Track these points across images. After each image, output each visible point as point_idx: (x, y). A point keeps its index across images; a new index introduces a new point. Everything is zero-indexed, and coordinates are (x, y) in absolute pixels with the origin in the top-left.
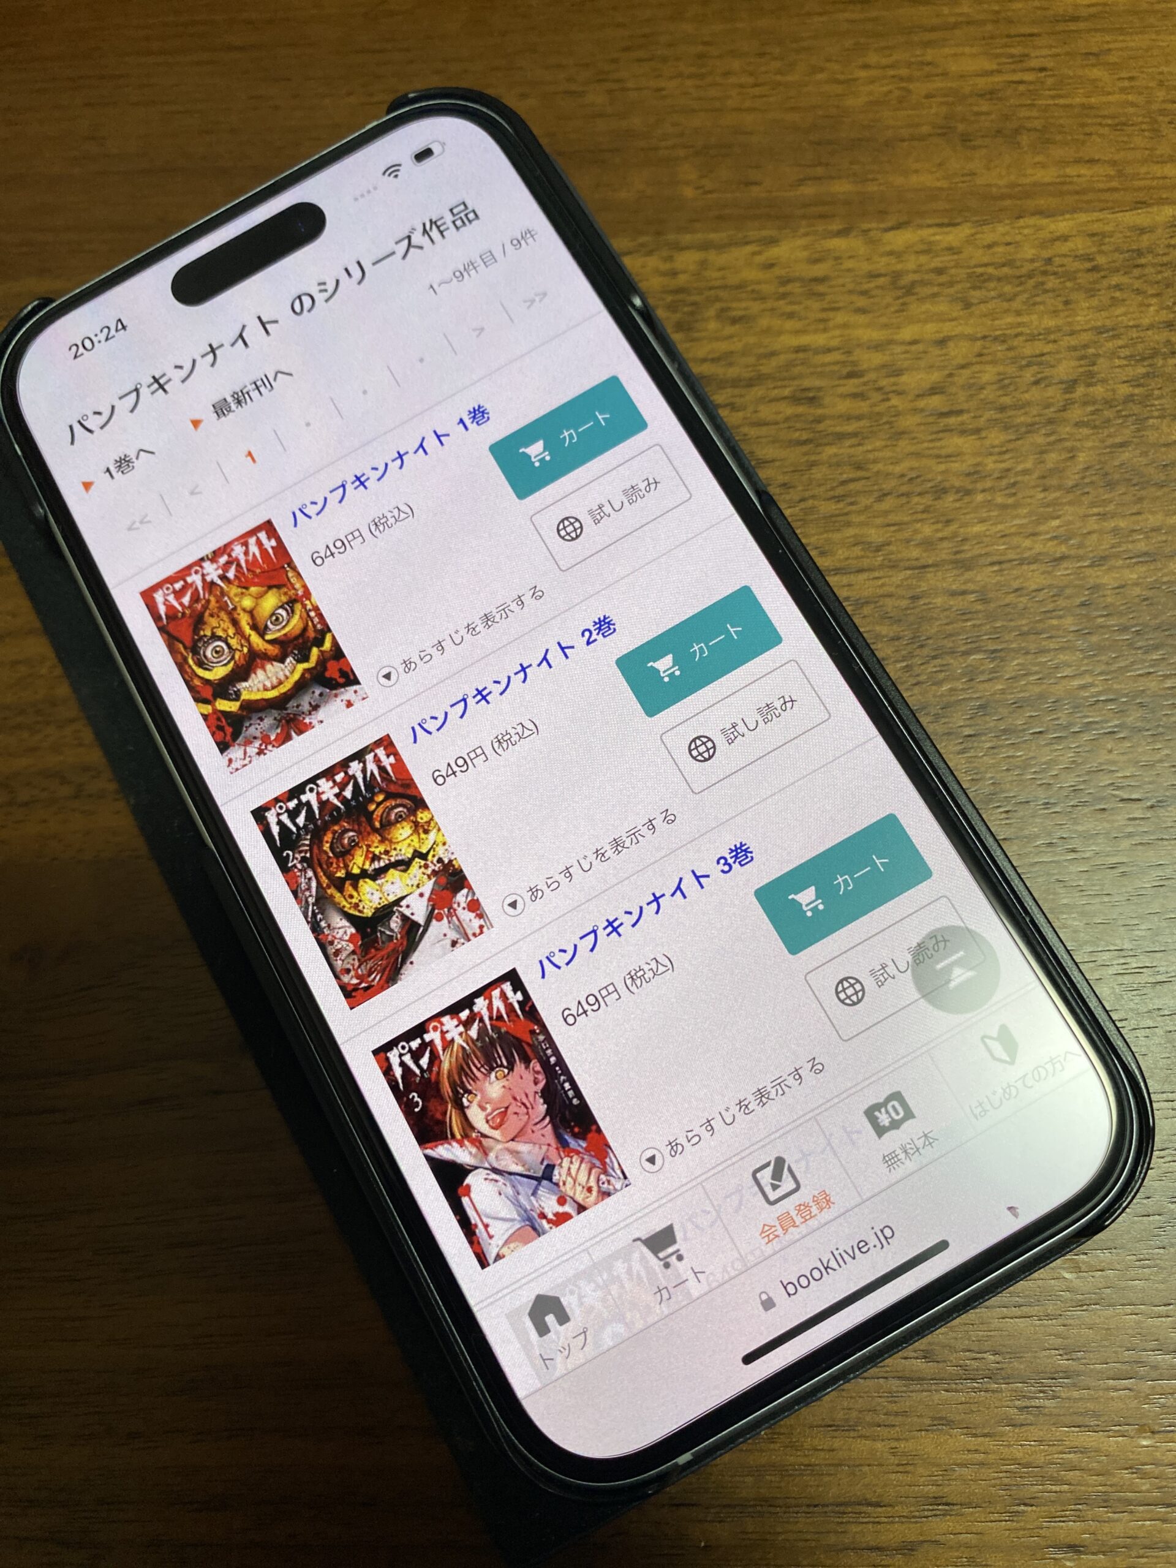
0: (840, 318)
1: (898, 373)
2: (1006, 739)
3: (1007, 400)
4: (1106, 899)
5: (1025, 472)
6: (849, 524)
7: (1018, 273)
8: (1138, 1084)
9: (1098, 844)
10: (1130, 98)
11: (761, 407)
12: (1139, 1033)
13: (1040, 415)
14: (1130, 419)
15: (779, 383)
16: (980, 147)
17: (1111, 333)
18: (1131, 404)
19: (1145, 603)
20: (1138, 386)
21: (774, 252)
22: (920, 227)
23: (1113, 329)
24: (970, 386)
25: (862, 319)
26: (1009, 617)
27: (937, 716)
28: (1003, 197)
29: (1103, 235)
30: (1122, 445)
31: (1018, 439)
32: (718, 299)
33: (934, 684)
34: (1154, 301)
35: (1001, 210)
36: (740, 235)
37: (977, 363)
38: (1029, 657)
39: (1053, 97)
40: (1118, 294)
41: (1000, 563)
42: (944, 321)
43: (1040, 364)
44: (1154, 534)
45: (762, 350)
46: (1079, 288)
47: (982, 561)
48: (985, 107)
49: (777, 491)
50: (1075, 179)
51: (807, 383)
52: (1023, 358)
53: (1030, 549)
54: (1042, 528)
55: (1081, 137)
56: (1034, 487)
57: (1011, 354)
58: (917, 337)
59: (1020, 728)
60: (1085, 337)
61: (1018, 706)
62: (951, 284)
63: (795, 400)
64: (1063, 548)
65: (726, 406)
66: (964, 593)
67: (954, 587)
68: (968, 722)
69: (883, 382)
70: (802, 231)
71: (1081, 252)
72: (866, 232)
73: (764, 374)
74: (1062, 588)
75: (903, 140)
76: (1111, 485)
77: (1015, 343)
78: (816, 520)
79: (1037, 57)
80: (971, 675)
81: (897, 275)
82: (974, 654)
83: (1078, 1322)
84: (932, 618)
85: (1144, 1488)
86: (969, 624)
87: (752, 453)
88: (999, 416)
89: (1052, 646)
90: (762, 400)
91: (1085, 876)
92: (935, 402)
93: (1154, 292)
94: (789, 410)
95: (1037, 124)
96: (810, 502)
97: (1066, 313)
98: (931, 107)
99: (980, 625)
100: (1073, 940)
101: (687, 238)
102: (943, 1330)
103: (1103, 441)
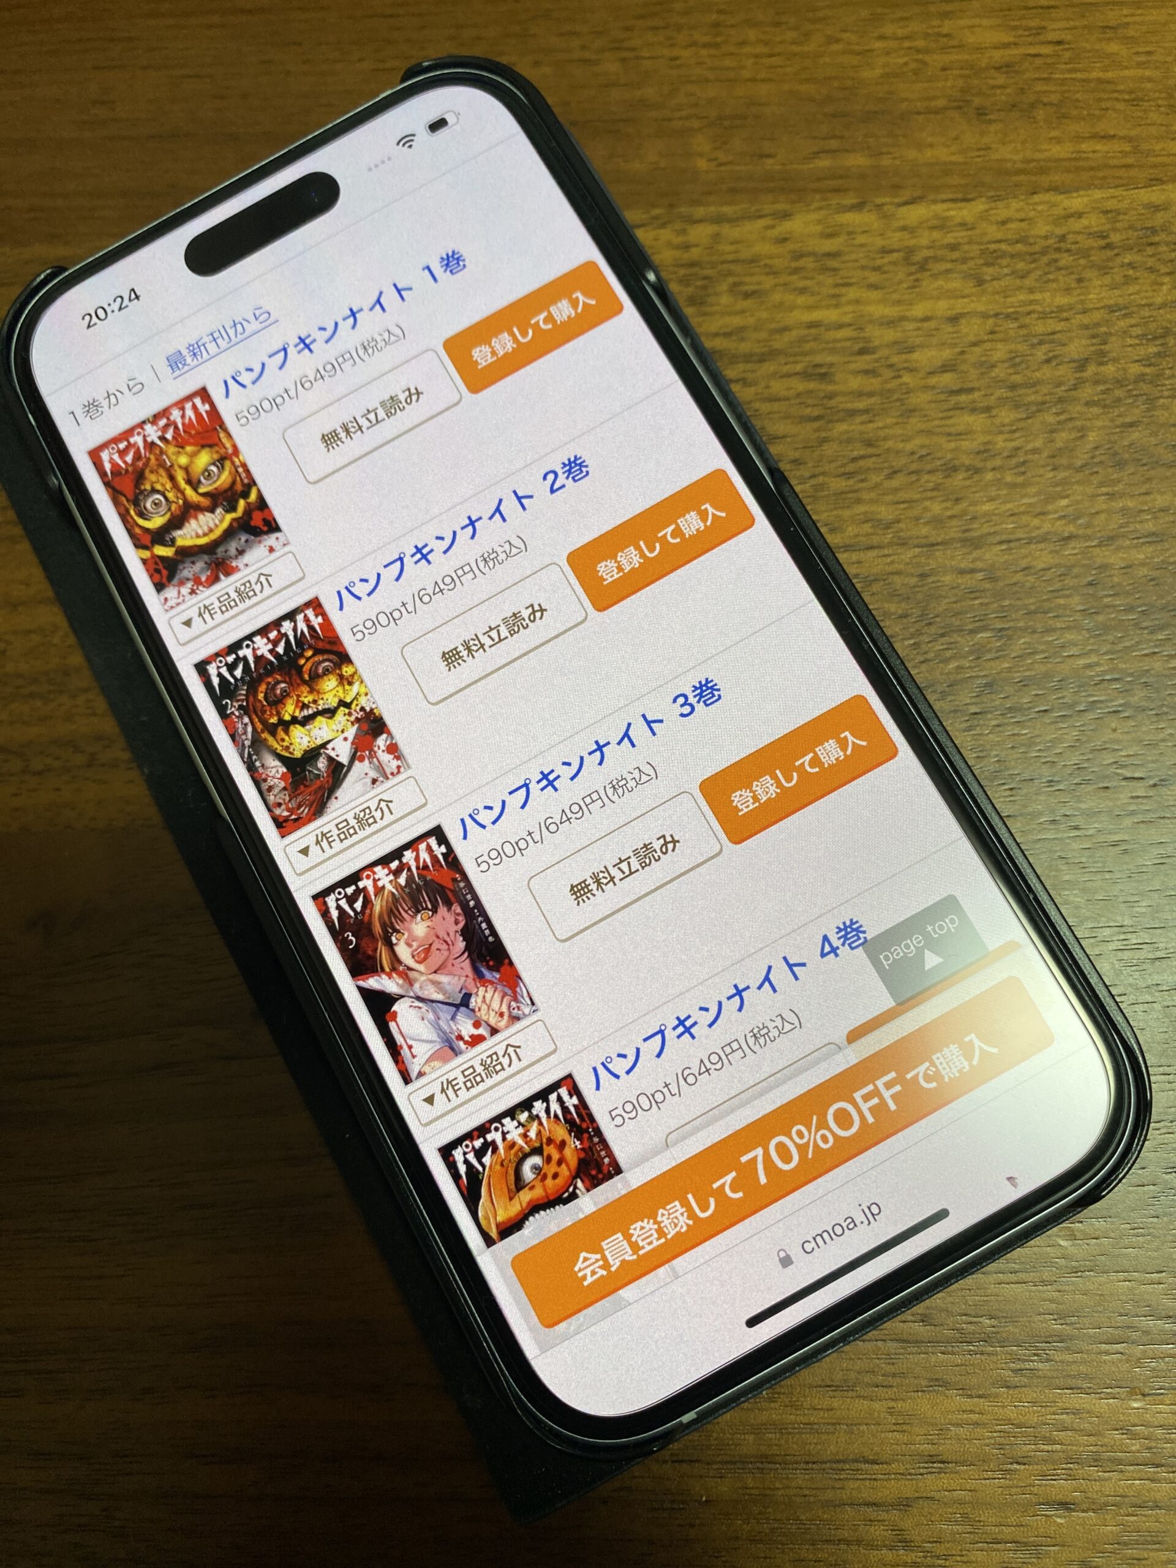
0: (852, 293)
1: (911, 350)
2: (1012, 717)
3: (1018, 379)
4: (1107, 876)
5: (1035, 451)
6: (859, 501)
7: (1031, 249)
8: (1136, 1059)
9: (1100, 822)
10: (1148, 73)
11: (773, 383)
12: (1137, 1008)
13: (1051, 394)
14: (1140, 398)
15: (791, 359)
16: (995, 121)
17: (1123, 312)
18: (1141, 384)
19: (1152, 583)
20: (1150, 365)
21: (787, 226)
22: (935, 202)
23: (1126, 308)
24: (982, 364)
25: (874, 295)
26: (1018, 595)
27: (944, 695)
28: (1018, 172)
29: (1118, 212)
30: (1132, 425)
31: (1028, 418)
32: (730, 273)
33: (941, 662)
34: (1166, 279)
35: (1016, 186)
36: (753, 209)
37: (989, 341)
38: (1036, 636)
39: (1070, 71)
40: (1131, 272)
41: (1010, 541)
42: (957, 297)
43: (1052, 342)
44: (1162, 514)
45: (773, 326)
46: (1092, 266)
47: (990, 540)
48: (1001, 80)
49: (788, 467)
50: (1090, 155)
51: (818, 359)
52: (1035, 336)
53: (1038, 528)
54: (1050, 507)
55: (1097, 112)
56: (1043, 466)
57: (1024, 332)
58: (929, 314)
59: (1025, 706)
60: (1097, 316)
61: (1024, 683)
62: (964, 261)
63: (806, 375)
64: (1071, 528)
65: (737, 381)
66: (973, 571)
67: (962, 565)
68: (974, 700)
69: (895, 359)
70: (816, 205)
71: (1095, 229)
72: (879, 207)
73: (776, 350)
74: (1070, 568)
75: (919, 113)
76: (1120, 465)
77: (1027, 320)
78: (826, 496)
79: (1054, 30)
80: (978, 652)
81: (910, 251)
82: (981, 632)
83: (1071, 1288)
84: (941, 596)
85: (1134, 1448)
86: (977, 602)
87: (763, 428)
88: (1009, 394)
89: (1059, 625)
90: (774, 375)
91: (1087, 853)
92: (947, 379)
93: (1168, 270)
94: (801, 386)
95: (1054, 98)
96: (821, 479)
97: (1079, 291)
98: (946, 80)
99: (987, 604)
100: (1074, 916)
101: (700, 212)
102: (940, 1295)
103: (1112, 420)
